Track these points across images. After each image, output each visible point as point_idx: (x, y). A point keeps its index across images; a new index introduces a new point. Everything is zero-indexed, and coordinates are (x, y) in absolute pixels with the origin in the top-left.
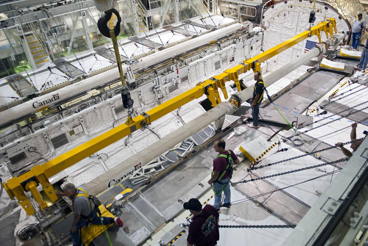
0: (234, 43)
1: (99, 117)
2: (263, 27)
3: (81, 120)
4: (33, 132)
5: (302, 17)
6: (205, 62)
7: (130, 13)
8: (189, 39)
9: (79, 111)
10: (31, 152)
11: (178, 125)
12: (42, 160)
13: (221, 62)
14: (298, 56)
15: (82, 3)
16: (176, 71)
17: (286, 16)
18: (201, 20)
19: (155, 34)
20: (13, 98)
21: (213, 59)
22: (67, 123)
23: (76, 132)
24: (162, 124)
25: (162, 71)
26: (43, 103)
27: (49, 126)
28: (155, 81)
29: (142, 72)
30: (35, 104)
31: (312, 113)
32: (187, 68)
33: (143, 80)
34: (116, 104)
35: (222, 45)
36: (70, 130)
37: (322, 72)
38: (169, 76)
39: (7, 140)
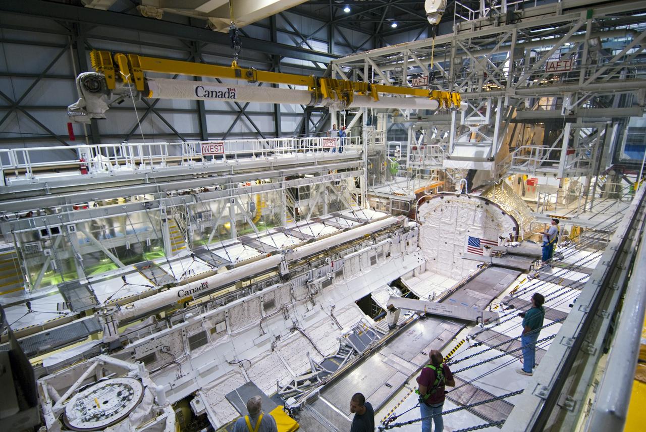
0: (390, 237)
1: (246, 313)
2: (418, 222)
3: (227, 315)
4: (170, 327)
5: (461, 212)
6: (360, 256)
7: (278, 203)
8: (341, 232)
9: (225, 304)
10: (163, 352)
11: (332, 327)
12: (173, 365)
13: (377, 257)
14: (460, 254)
15: (233, 190)
16: (331, 264)
17: (444, 212)
18: (352, 212)
19: (306, 225)
20: (147, 286)
21: (369, 253)
22: (210, 318)
23: (218, 330)
24: (314, 326)
25: (316, 263)
26: (189, 292)
27: (190, 320)
28: (308, 274)
29: (294, 263)
30: (181, 293)
31: (495, 309)
32: (341, 261)
33: (296, 271)
34: (265, 298)
35: (377, 239)
36: (212, 326)
37: (494, 268)
38: (323, 269)
39: (138, 336)
